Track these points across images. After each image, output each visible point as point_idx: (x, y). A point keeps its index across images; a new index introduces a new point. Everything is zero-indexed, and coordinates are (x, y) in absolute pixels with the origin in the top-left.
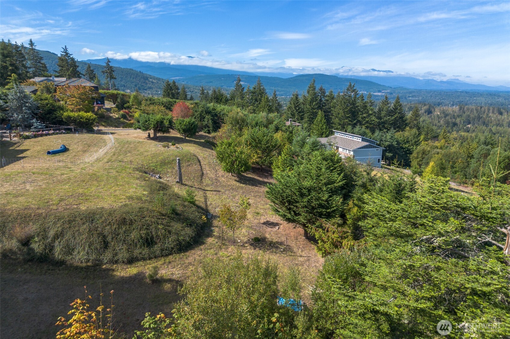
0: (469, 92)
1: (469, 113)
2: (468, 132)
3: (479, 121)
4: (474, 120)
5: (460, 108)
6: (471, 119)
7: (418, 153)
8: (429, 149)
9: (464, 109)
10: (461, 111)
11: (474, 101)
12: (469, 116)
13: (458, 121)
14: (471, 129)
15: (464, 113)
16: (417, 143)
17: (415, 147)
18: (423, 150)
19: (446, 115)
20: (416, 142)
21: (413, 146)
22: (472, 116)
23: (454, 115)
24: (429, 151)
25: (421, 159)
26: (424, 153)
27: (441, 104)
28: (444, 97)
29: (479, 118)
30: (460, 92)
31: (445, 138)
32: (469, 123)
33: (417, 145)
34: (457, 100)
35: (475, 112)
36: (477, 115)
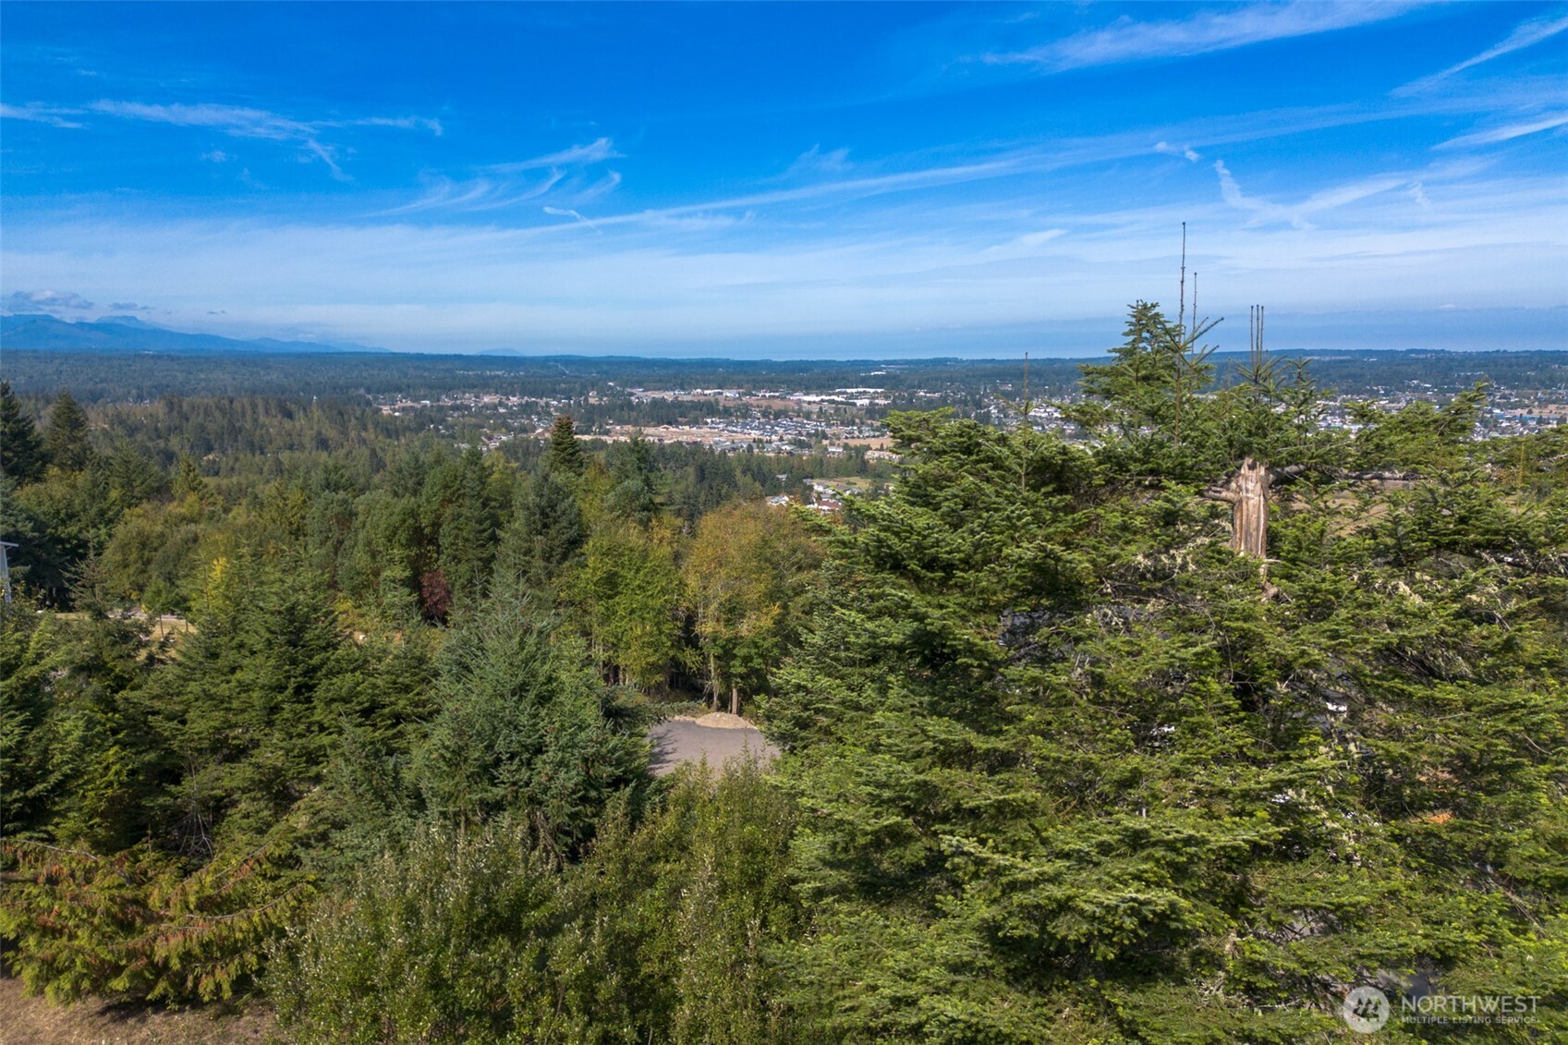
0: (179, 358)
1: (200, 420)
2: (217, 474)
3: (236, 441)
4: (222, 439)
5: (171, 406)
6: (212, 437)
7: (124, 547)
8: (159, 528)
9: (181, 407)
10: (175, 414)
11: (203, 384)
12: (202, 428)
13: (174, 444)
14: (223, 465)
15: (187, 420)
16: (107, 519)
17: (103, 531)
18: (139, 534)
19: (132, 431)
20: (102, 513)
21: (95, 526)
22: (211, 427)
23: (156, 429)
24: (162, 535)
25: (139, 565)
26: (143, 545)
27: (101, 396)
28: (103, 375)
29: (235, 431)
30: (153, 357)
31: (194, 489)
32: (210, 449)
33: (111, 521)
34: (150, 383)
35: (217, 414)
36: (225, 423)
